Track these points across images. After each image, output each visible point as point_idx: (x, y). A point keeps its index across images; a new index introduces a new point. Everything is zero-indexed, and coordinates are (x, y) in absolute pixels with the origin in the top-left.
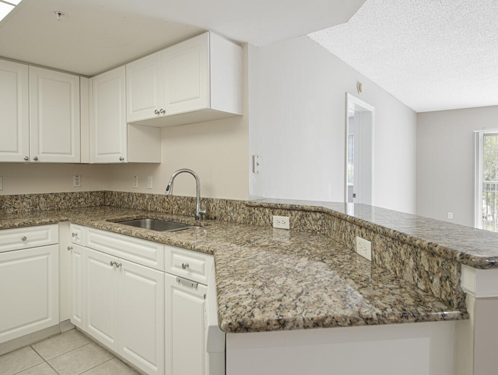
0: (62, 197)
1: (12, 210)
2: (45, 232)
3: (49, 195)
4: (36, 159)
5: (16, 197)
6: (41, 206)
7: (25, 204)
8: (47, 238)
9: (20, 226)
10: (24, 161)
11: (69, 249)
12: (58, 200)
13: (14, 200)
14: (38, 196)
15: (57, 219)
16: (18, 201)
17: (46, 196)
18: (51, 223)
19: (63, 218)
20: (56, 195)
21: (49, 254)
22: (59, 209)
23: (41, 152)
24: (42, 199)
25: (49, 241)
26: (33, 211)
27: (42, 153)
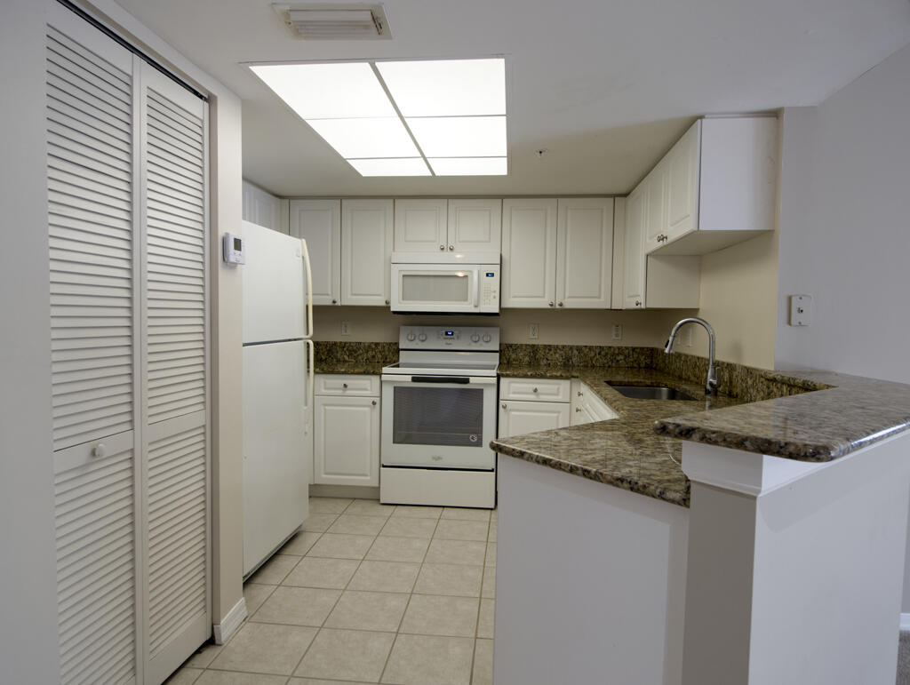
0: (597, 351)
1: (545, 361)
2: (556, 387)
3: (584, 349)
4: (561, 305)
5: (549, 347)
6: (574, 359)
7: (557, 356)
8: (557, 395)
9: (532, 377)
10: (549, 307)
11: (577, 410)
12: (592, 354)
13: (547, 351)
14: (571, 348)
15: (568, 374)
16: (551, 352)
17: (579, 349)
18: (561, 377)
19: (575, 374)
20: (591, 348)
21: (559, 412)
22: (593, 366)
23: (567, 295)
24: (576, 352)
25: (559, 398)
26: (565, 365)
27: (569, 297)
